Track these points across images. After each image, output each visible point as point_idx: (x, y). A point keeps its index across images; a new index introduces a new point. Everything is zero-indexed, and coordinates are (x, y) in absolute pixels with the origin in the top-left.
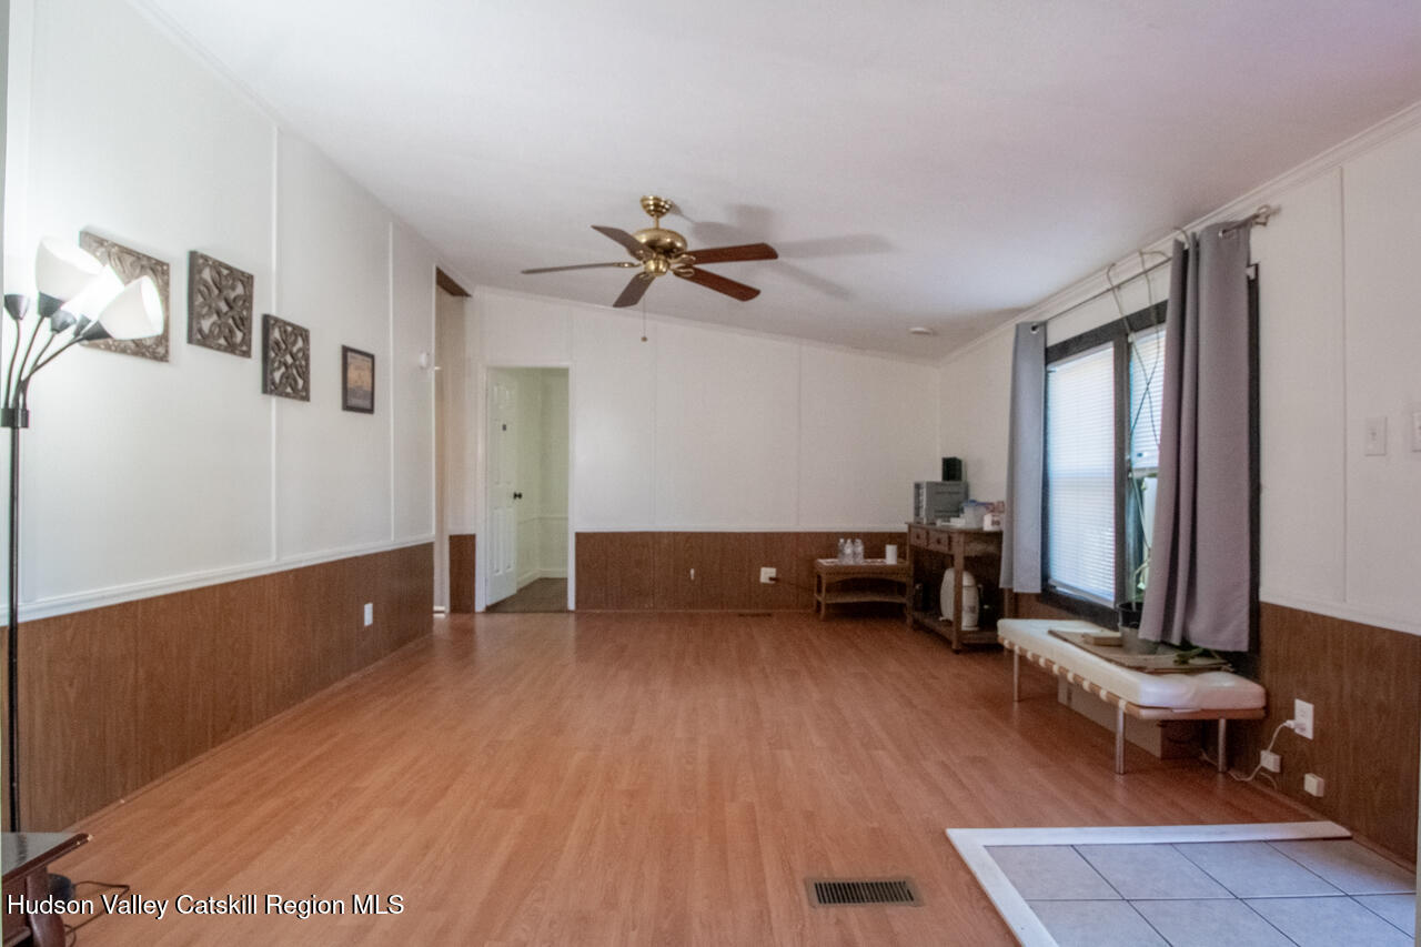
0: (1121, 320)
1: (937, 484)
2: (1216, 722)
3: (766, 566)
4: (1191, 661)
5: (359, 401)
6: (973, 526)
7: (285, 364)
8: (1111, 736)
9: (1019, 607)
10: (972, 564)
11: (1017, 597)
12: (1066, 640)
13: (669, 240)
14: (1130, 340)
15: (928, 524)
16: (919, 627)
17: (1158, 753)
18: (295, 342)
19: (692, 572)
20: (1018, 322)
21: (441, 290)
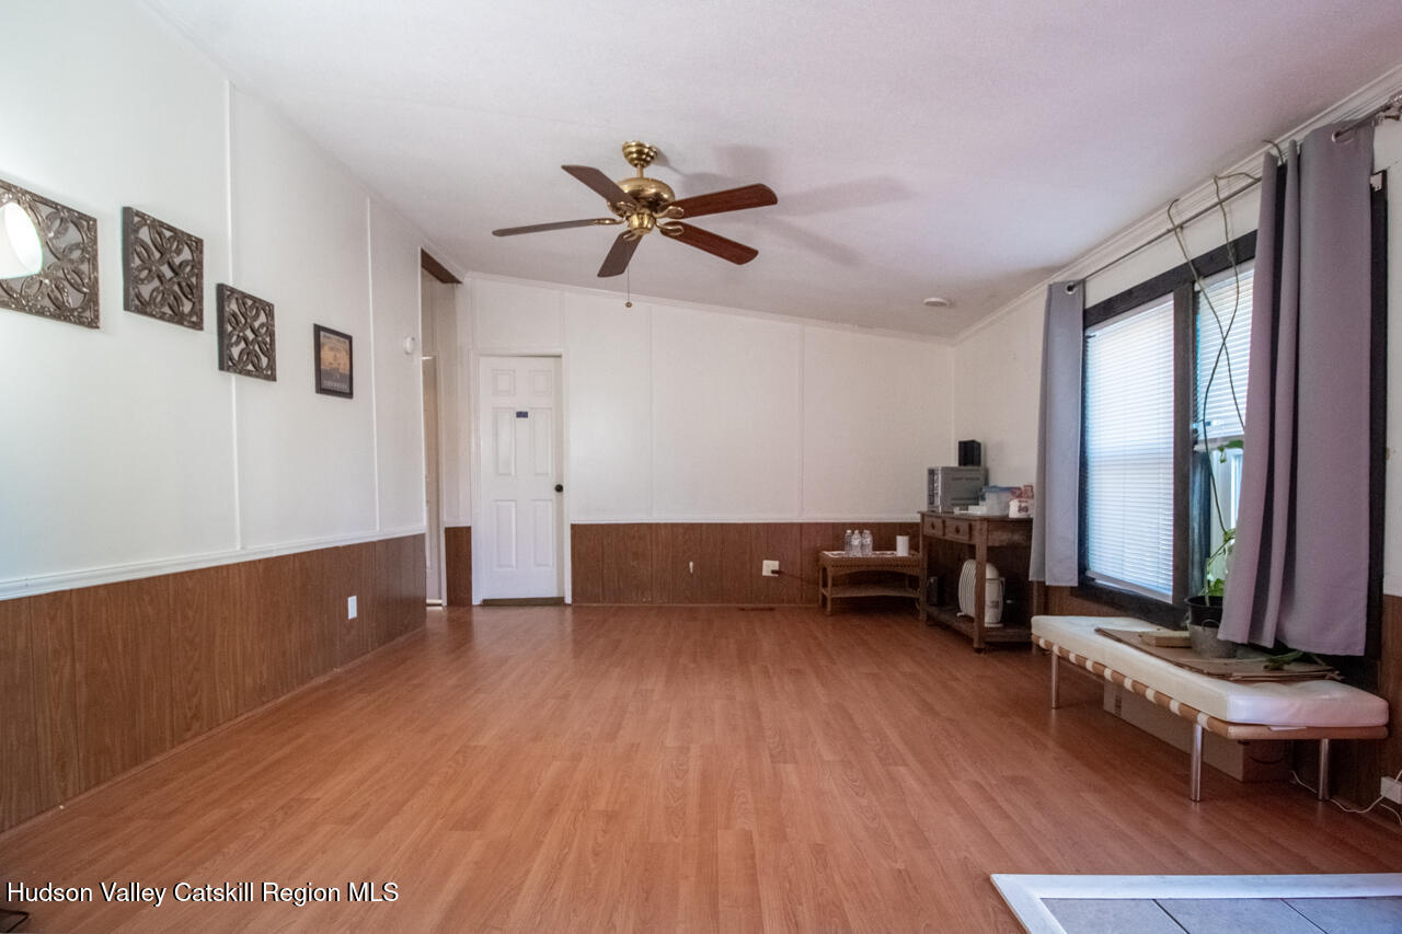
0: (1186, 264)
1: (952, 469)
2: (1317, 743)
3: (767, 559)
4: (1286, 667)
5: (334, 382)
6: (996, 513)
7: (245, 339)
8: (1185, 758)
9: (1052, 601)
10: (994, 555)
11: (1046, 591)
12: (1119, 640)
13: (653, 191)
14: (1197, 288)
15: (944, 512)
16: (933, 622)
17: (1239, 777)
18: (257, 316)
19: (691, 564)
20: (1051, 282)
21: (426, 272)
